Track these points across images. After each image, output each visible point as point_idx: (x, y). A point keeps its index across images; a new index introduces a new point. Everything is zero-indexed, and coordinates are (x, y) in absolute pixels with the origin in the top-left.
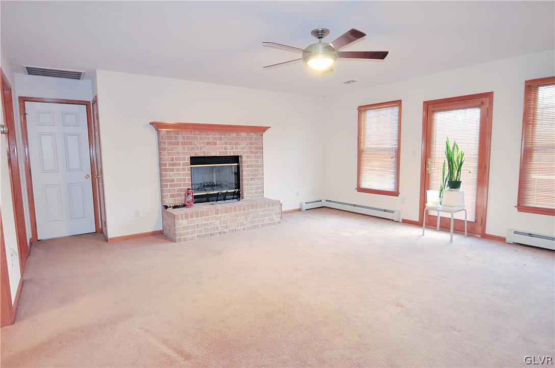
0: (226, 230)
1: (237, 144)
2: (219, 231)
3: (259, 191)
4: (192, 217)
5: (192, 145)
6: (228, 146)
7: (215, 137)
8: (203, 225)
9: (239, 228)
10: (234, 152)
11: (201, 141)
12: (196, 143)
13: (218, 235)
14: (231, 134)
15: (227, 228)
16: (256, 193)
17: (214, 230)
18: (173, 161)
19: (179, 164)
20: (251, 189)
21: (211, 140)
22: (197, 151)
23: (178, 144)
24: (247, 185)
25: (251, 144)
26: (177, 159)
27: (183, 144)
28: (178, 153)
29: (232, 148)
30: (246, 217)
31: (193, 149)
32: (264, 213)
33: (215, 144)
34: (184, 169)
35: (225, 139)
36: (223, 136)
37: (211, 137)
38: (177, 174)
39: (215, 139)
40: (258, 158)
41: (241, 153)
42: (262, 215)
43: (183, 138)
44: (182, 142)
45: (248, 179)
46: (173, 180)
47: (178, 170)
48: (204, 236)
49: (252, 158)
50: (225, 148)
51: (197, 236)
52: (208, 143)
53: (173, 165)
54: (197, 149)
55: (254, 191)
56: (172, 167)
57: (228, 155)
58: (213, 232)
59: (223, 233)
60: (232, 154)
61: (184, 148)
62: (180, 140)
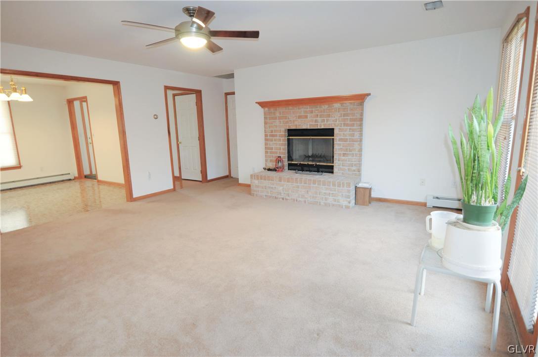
0: (287, 197)
1: (329, 116)
2: (282, 197)
3: (354, 168)
4: (261, 179)
5: (286, 119)
6: (319, 119)
7: (306, 111)
8: (269, 187)
9: (300, 199)
10: (324, 125)
11: (294, 115)
12: (289, 117)
13: (281, 199)
14: (323, 107)
15: (289, 196)
16: (349, 169)
17: (278, 195)
18: (272, 132)
19: (276, 136)
20: (343, 166)
21: (303, 114)
22: (290, 125)
23: (276, 118)
24: (339, 161)
25: (344, 115)
26: (276, 131)
27: (280, 118)
28: (276, 126)
29: (323, 121)
30: (307, 191)
31: (287, 122)
32: (327, 192)
33: (306, 117)
34: (280, 140)
35: (316, 112)
36: (314, 109)
37: (302, 110)
38: (275, 143)
39: (306, 112)
40: (353, 131)
41: (333, 125)
42: (325, 193)
43: (280, 114)
44: (279, 117)
45: (340, 155)
46: (272, 149)
47: (275, 140)
48: (270, 197)
49: (346, 131)
50: (316, 121)
51: (266, 196)
52: (300, 117)
53: (273, 136)
54: (290, 122)
55: (346, 168)
56: (271, 138)
57: (319, 128)
58: (277, 196)
59: (286, 199)
60: (323, 127)
61: (280, 121)
62: (278, 115)
